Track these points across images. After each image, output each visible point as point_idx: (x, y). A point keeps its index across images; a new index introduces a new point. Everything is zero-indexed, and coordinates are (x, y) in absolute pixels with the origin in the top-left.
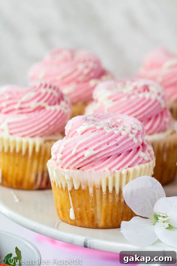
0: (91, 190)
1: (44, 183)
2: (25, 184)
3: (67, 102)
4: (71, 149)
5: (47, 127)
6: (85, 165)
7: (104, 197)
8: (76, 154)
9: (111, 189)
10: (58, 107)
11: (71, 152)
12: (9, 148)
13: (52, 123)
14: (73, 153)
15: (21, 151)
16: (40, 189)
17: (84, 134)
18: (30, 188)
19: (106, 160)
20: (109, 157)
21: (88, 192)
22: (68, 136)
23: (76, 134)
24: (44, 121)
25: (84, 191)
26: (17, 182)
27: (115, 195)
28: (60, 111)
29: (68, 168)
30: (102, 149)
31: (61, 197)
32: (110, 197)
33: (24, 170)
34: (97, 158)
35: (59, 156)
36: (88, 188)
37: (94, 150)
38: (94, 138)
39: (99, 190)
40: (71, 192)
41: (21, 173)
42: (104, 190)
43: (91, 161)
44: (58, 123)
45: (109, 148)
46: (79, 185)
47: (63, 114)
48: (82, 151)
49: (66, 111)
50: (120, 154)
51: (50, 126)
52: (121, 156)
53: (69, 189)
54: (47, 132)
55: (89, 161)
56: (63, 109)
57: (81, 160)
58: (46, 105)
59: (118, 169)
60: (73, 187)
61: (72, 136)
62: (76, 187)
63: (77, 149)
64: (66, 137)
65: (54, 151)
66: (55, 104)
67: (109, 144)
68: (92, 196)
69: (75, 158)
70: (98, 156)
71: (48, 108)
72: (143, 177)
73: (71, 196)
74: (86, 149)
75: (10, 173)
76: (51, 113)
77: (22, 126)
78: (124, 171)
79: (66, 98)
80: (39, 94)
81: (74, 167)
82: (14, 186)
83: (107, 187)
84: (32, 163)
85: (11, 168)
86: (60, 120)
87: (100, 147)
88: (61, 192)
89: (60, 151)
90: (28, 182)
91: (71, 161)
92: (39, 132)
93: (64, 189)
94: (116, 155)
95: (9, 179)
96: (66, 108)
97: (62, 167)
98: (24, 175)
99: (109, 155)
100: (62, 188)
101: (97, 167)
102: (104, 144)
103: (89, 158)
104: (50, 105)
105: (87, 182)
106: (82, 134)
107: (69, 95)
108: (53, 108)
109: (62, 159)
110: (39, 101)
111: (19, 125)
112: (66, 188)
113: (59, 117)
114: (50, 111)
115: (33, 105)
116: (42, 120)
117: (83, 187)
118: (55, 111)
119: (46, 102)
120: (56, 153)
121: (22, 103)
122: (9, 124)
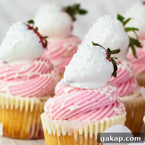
0: (76, 136)
1: (37, 134)
2: (22, 135)
3: (56, 72)
4: (60, 105)
5: (40, 90)
6: (71, 117)
7: (86, 142)
8: (64, 108)
9: (91, 136)
10: (49, 75)
11: (60, 107)
12: (10, 106)
13: (44, 88)
14: (62, 107)
15: (19, 108)
16: (34, 138)
17: (71, 93)
18: (26, 138)
19: (88, 113)
20: (90, 111)
21: (73, 137)
22: (57, 95)
23: (64, 93)
24: (38, 86)
25: (70, 137)
26: (15, 133)
27: (95, 140)
28: (51, 78)
29: (58, 119)
30: (85, 104)
31: (52, 142)
32: (91, 142)
33: (21, 124)
34: (81, 112)
35: (51, 110)
36: (73, 134)
37: (79, 105)
38: (79, 96)
39: (82, 136)
40: (59, 137)
41: (18, 125)
42: (86, 136)
43: (76, 114)
44: (48, 87)
45: (90, 104)
46: (66, 132)
47: (53, 81)
48: (69, 106)
49: (55, 78)
50: (99, 109)
51: (42, 90)
52: (100, 110)
53: (58, 135)
54: (40, 94)
55: (74, 114)
56: (53, 76)
57: (68, 113)
58: (39, 74)
59: (98, 120)
60: (62, 134)
61: (60, 95)
62: (64, 134)
63: (65, 104)
64: (56, 95)
65: (46, 107)
66: (47, 73)
67: (91, 100)
68: (77, 140)
69: (63, 112)
70: (82, 110)
71: (41, 76)
72: (117, 126)
73: (60, 141)
74: (72, 104)
75: (10, 125)
76: (44, 79)
77: (20, 89)
78: (102, 122)
79: (55, 68)
80: (34, 66)
81: (63, 119)
82: (13, 136)
83: (89, 134)
84: (28, 117)
85: (11, 122)
86: (51, 85)
87: (83, 103)
88: (52, 138)
89: (52, 106)
90: (24, 133)
91: (60, 114)
92: (33, 94)
93: (54, 136)
94: (96, 109)
95: (9, 131)
96: (55, 76)
97: (53, 119)
98: (21, 127)
99: (90, 110)
100: (52, 135)
101: (80, 119)
102: (87, 100)
103: (74, 112)
104: (42, 73)
105: (73, 130)
106: (69, 92)
107: (57, 66)
108: (45, 76)
109: (53, 112)
110: (34, 71)
111: (18, 88)
112: (56, 135)
113: (50, 82)
114: (43, 78)
115: (29, 74)
116: (36, 85)
117: (70, 134)
118: (47, 78)
119: (39, 71)
120: (48, 108)
121: (20, 73)
122: (10, 87)
